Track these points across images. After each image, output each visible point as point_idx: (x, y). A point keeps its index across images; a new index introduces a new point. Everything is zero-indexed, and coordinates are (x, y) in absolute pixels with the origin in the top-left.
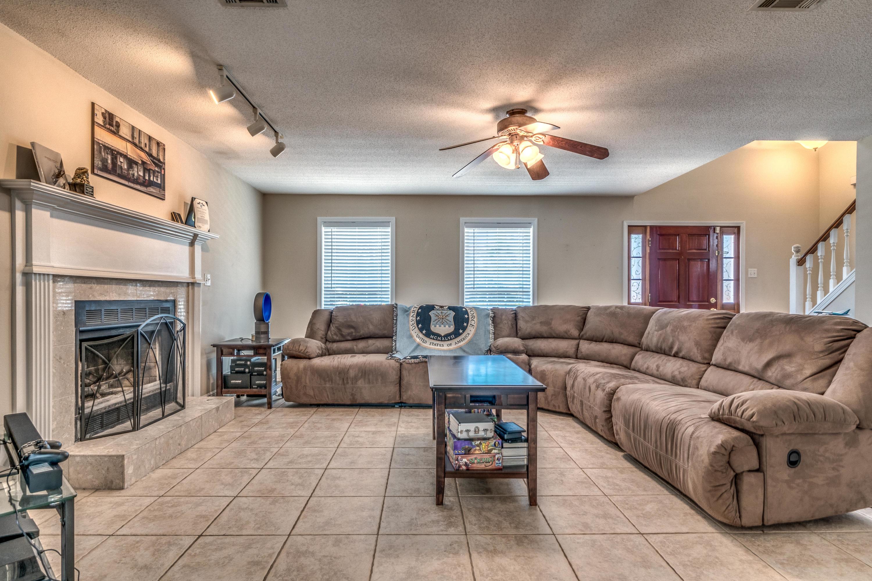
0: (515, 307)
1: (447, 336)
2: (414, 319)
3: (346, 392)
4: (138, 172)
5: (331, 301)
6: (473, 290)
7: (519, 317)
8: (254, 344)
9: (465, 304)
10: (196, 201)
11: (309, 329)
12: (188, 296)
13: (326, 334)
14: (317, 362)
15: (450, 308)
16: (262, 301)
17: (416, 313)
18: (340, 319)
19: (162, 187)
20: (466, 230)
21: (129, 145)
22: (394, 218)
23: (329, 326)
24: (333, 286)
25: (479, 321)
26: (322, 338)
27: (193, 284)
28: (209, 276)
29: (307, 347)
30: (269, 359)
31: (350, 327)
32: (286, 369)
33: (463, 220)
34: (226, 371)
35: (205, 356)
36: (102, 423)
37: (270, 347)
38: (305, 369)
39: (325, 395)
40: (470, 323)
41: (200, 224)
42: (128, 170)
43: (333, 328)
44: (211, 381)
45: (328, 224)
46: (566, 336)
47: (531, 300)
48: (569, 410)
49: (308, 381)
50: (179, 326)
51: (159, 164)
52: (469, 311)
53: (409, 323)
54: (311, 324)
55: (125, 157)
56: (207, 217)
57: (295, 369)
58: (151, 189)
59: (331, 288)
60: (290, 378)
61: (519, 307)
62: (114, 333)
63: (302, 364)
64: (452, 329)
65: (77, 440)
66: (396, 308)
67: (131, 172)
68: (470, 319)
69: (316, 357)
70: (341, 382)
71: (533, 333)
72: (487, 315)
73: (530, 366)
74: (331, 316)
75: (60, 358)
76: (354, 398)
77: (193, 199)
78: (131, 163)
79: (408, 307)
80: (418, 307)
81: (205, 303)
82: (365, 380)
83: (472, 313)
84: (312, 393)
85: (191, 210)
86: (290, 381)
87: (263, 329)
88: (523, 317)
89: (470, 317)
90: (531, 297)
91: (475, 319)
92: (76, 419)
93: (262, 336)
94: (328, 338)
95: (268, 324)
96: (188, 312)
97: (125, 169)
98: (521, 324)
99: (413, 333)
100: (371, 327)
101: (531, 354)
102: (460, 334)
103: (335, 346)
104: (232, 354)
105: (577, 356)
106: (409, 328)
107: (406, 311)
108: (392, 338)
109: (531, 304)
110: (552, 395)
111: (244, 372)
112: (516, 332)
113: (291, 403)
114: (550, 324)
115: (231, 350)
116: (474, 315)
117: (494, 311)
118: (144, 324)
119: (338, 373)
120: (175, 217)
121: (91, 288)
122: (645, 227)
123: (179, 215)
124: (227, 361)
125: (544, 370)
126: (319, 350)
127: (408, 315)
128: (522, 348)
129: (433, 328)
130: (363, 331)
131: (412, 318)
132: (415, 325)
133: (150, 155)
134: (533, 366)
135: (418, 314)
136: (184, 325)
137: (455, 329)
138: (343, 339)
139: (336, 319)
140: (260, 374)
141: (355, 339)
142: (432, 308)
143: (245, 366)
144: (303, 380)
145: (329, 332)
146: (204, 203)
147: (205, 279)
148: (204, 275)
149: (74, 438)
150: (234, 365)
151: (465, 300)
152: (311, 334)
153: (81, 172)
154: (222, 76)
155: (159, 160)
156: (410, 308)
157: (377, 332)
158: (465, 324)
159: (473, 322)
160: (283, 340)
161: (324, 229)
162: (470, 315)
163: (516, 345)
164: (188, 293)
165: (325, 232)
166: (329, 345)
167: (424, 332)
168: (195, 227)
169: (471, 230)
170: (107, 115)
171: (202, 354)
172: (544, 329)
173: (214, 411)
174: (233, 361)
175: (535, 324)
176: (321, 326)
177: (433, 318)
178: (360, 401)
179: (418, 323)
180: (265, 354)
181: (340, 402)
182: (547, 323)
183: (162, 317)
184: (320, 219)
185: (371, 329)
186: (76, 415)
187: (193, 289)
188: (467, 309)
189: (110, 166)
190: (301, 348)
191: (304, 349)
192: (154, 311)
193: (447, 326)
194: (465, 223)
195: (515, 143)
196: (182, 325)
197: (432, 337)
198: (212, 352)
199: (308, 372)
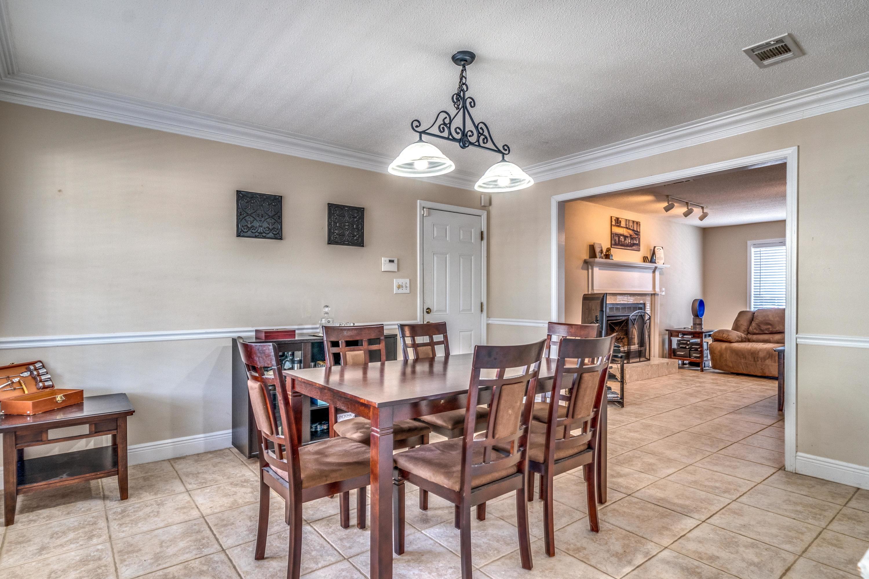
3: (757, 367)
4: (628, 241)
5: (760, 305)
8: (692, 331)
10: (657, 248)
11: (735, 324)
12: (652, 301)
13: (748, 328)
14: (735, 345)
16: (697, 304)
18: (759, 318)
19: (638, 245)
21: (625, 229)
23: (750, 323)
24: (761, 293)
26: (744, 331)
27: (654, 294)
28: (664, 289)
30: (702, 341)
31: (768, 324)
32: (713, 348)
34: (674, 346)
35: (661, 336)
37: (702, 333)
38: (726, 349)
39: (741, 367)
41: (658, 261)
42: (624, 241)
43: (754, 324)
44: (665, 352)
45: (756, 246)
49: (728, 357)
50: (647, 317)
51: (637, 233)
54: (737, 321)
55: (623, 235)
56: (662, 256)
57: (719, 348)
58: (634, 247)
59: (760, 295)
60: (715, 354)
62: (618, 318)
63: (724, 345)
67: (626, 242)
69: (736, 342)
70: (752, 360)
74: (753, 317)
76: (763, 372)
77: (655, 247)
78: (625, 237)
81: (661, 305)
82: (771, 360)
85: (654, 253)
87: (698, 322)
93: (698, 326)
94: (749, 331)
95: (701, 319)
96: (651, 310)
103: (755, 337)
104: (678, 336)
111: (685, 348)
113: (717, 371)
115: (677, 334)
118: (631, 315)
119: (750, 354)
120: (645, 259)
121: (610, 298)
123: (647, 257)
124: (675, 340)
126: (739, 338)
130: (779, 328)
133: (633, 230)
136: (650, 317)
138: (761, 333)
139: (756, 318)
140: (696, 350)
141: (772, 333)
143: (686, 344)
144: (724, 355)
145: (751, 327)
146: (661, 248)
147: (661, 291)
148: (661, 289)
150: (679, 343)
152: (736, 327)
153: (608, 250)
155: (637, 232)
160: (711, 330)
161: (753, 250)
164: (652, 299)
165: (755, 252)
166: (749, 336)
168: (656, 263)
170: (617, 219)
171: (659, 335)
173: (666, 364)
174: (678, 341)
176: (744, 323)
178: (768, 374)
180: (698, 337)
181: (752, 373)
183: (639, 312)
184: (749, 243)
187: (655, 297)
189: (617, 242)
190: (724, 335)
191: (726, 336)
192: (635, 309)
196: (649, 317)
198: (666, 334)
199: (729, 351)
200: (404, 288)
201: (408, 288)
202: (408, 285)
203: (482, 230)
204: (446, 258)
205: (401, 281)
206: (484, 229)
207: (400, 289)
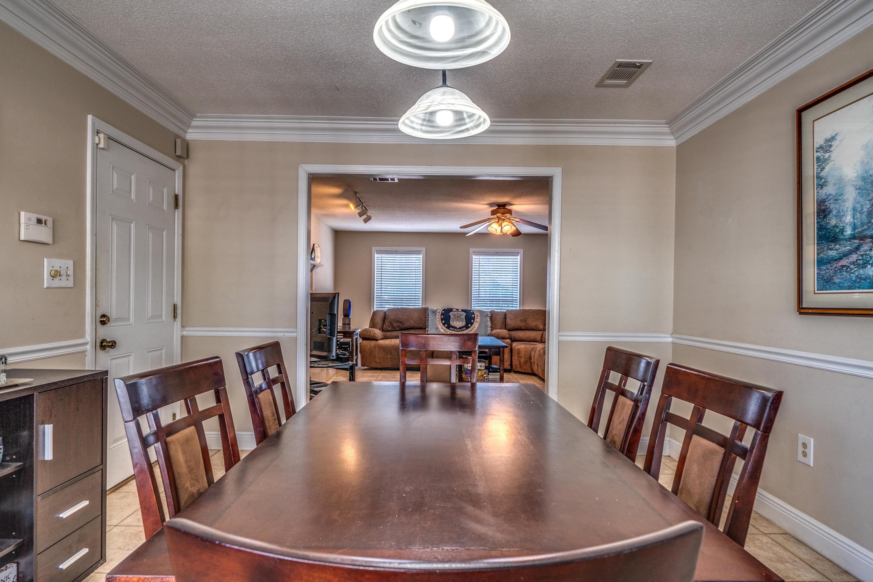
0: (505, 311)
1: (460, 328)
2: (440, 317)
5: (381, 305)
6: (478, 298)
7: (507, 316)
8: (342, 330)
9: (473, 308)
10: (315, 245)
11: (372, 323)
13: (383, 326)
14: (381, 342)
15: (463, 311)
16: (347, 304)
17: (440, 313)
18: (391, 316)
20: (474, 257)
22: (424, 249)
23: (384, 321)
24: (382, 294)
25: (481, 319)
26: (380, 328)
29: (375, 333)
30: (352, 340)
31: (398, 322)
32: (363, 346)
33: (471, 250)
38: (375, 346)
40: (475, 320)
41: (317, 259)
43: (387, 322)
45: (379, 252)
46: (536, 329)
47: (518, 306)
48: (533, 371)
49: (376, 354)
52: (475, 312)
53: (436, 320)
54: (373, 320)
56: (319, 255)
57: (369, 346)
59: (381, 296)
60: (366, 352)
61: (508, 310)
63: (373, 343)
64: (463, 324)
66: (428, 310)
68: (476, 318)
69: (380, 340)
71: (516, 327)
72: (487, 315)
73: (512, 346)
74: (385, 315)
79: (435, 309)
80: (442, 310)
83: (477, 313)
84: (378, 361)
86: (365, 353)
87: (347, 322)
88: (510, 317)
89: (476, 316)
90: (518, 303)
93: (347, 326)
94: (384, 329)
95: (350, 319)
98: (508, 321)
99: (439, 326)
100: (412, 322)
101: (513, 339)
102: (469, 327)
103: (389, 334)
105: (541, 341)
106: (436, 323)
107: (434, 312)
108: (425, 329)
109: (518, 308)
110: (524, 363)
112: (505, 326)
113: (366, 367)
114: (526, 321)
116: (479, 315)
117: (492, 313)
125: (519, 348)
126: (380, 335)
127: (436, 315)
128: (507, 336)
129: (451, 323)
130: (406, 325)
131: (438, 316)
132: (440, 321)
134: (513, 346)
135: (442, 314)
137: (466, 324)
138: (393, 329)
139: (388, 317)
141: (400, 330)
142: (451, 310)
144: (374, 353)
145: (385, 325)
151: (473, 305)
152: (373, 326)
154: (356, 196)
156: (436, 310)
157: (416, 325)
158: (472, 321)
159: (478, 319)
160: (357, 329)
161: (376, 255)
162: (476, 315)
163: (504, 334)
165: (377, 257)
166: (386, 333)
167: (446, 325)
168: (315, 261)
169: (477, 257)
172: (522, 325)
175: (517, 321)
176: (379, 320)
177: (452, 316)
179: (442, 320)
182: (524, 321)
184: (374, 249)
185: (412, 323)
188: (474, 311)
193: (460, 322)
194: (474, 252)
195: (500, 222)
197: (451, 328)
199: (377, 348)
200: (64, 277)
201: (71, 278)
202: (71, 272)
203: (177, 193)
204: (130, 228)
205: (59, 263)
206: (178, 190)
207: (57, 280)
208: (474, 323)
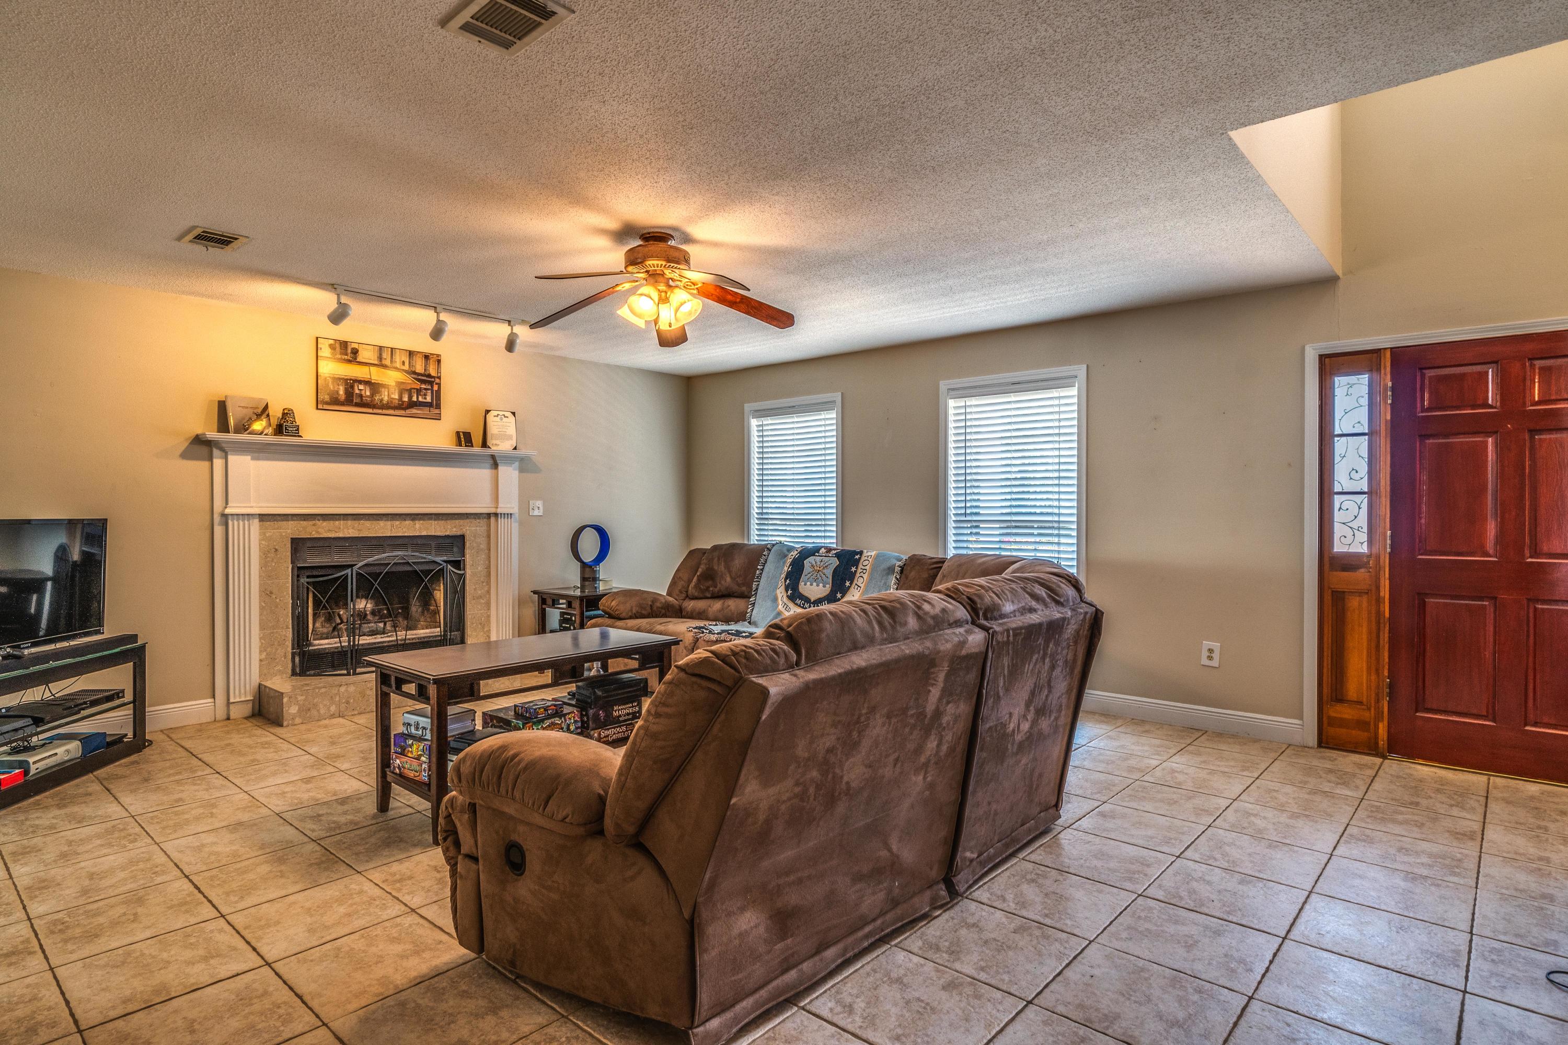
2: (787, 569)
4: (389, 395)
6: (964, 519)
10: (493, 414)
12: (488, 530)
13: (688, 586)
15: (838, 554)
17: (791, 560)
19: (433, 405)
20: (951, 403)
21: (372, 368)
22: (839, 394)
23: (694, 575)
24: (765, 511)
25: (871, 579)
26: (681, 592)
27: (497, 514)
31: (709, 577)
33: (944, 384)
36: (333, 662)
40: (855, 582)
41: (498, 442)
42: (373, 396)
43: (696, 577)
45: (759, 414)
47: (1076, 541)
51: (430, 380)
52: (861, 560)
53: (778, 575)
55: (368, 383)
56: (511, 430)
58: (413, 411)
59: (763, 514)
64: (827, 590)
65: (294, 673)
66: (769, 550)
67: (377, 398)
68: (858, 575)
72: (889, 568)
75: (271, 593)
77: (487, 412)
78: (378, 387)
83: (865, 563)
85: (486, 426)
89: (860, 571)
91: (865, 576)
92: (293, 655)
94: (689, 593)
96: (488, 549)
97: (367, 396)
99: (778, 592)
106: (777, 585)
107: (785, 555)
108: (750, 598)
116: (867, 567)
117: (908, 562)
118: (360, 564)
121: (314, 525)
122: (1377, 352)
127: (782, 562)
129: (803, 586)
130: (720, 587)
131: (785, 568)
132: (784, 578)
133: (412, 373)
135: (793, 562)
137: (831, 591)
138: (702, 596)
141: (713, 597)
145: (691, 585)
146: (507, 415)
147: (527, 507)
149: (290, 672)
151: (950, 538)
155: (429, 376)
156: (791, 551)
157: (735, 588)
158: (848, 584)
159: (861, 580)
161: (754, 422)
162: (861, 566)
164: (488, 525)
165: (756, 426)
168: (486, 446)
169: (961, 403)
170: (338, 346)
171: (519, 603)
174: (561, 614)
177: (807, 569)
179: (788, 575)
184: (747, 407)
185: (729, 583)
186: (293, 648)
187: (496, 520)
188: (860, 557)
189: (342, 397)
192: (422, 547)
193: (821, 585)
194: (950, 390)
197: (798, 601)
208: (852, 589)
